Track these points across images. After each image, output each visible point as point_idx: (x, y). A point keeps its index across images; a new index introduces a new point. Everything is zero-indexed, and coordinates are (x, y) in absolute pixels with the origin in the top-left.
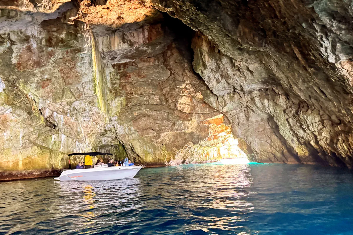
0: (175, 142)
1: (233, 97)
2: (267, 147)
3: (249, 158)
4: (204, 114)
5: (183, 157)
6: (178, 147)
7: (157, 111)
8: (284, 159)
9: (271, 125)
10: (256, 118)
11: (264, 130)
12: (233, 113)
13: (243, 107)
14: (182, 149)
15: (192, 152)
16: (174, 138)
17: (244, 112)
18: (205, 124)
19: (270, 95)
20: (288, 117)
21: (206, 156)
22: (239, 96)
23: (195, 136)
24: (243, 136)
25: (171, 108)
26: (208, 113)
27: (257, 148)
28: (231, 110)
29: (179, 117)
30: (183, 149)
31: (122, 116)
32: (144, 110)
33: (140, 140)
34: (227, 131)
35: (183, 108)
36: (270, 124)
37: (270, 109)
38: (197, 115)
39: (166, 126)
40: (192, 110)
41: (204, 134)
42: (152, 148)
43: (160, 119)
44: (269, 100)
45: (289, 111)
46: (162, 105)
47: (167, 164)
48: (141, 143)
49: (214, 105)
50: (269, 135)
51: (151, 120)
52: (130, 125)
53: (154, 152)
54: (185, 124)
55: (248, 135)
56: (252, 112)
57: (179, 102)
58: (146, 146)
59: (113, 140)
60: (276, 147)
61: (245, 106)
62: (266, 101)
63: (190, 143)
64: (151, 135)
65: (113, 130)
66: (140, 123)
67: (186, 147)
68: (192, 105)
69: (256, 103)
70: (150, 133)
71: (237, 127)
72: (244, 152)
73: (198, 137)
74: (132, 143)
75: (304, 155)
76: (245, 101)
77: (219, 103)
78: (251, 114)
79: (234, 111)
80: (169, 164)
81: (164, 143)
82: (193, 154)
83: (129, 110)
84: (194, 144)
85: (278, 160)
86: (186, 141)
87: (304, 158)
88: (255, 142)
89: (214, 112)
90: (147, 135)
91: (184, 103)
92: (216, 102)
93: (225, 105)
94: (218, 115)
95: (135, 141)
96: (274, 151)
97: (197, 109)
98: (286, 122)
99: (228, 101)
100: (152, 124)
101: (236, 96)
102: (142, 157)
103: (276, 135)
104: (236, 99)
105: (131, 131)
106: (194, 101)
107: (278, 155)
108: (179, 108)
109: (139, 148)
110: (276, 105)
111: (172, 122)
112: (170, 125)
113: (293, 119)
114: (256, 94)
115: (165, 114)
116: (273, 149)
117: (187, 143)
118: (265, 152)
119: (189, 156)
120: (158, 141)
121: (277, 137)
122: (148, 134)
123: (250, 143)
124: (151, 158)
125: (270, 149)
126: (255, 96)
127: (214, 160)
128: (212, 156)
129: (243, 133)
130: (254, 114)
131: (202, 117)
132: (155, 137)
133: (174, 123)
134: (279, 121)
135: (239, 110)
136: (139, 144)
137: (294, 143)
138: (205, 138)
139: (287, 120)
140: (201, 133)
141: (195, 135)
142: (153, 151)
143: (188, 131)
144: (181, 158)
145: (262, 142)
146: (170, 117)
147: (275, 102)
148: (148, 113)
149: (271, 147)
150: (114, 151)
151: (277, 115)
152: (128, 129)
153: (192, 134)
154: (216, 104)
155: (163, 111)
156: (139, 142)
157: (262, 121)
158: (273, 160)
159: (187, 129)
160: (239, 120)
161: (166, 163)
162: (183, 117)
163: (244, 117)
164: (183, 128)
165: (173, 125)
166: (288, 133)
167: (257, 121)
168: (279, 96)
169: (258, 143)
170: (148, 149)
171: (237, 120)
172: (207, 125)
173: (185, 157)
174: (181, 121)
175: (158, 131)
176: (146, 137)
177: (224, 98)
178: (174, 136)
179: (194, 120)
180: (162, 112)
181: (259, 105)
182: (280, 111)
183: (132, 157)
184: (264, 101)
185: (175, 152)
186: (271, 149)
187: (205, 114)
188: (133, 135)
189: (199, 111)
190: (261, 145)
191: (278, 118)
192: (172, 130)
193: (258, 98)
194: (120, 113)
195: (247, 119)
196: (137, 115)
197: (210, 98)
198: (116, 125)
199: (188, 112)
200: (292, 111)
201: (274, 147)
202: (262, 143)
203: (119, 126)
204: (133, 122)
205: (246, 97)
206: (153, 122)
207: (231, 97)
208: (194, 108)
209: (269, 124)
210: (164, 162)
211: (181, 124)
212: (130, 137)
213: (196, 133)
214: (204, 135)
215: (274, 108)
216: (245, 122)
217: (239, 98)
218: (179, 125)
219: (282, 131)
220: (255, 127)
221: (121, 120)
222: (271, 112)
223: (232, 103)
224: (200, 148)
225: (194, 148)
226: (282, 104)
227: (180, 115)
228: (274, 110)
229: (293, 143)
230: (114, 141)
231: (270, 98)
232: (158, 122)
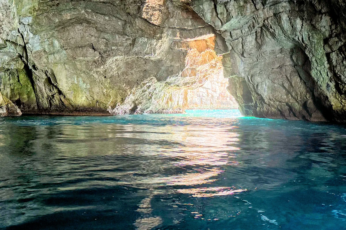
0: (127, 75)
1: (243, 7)
2: (282, 95)
3: (242, 109)
4: (182, 30)
5: (134, 102)
6: (130, 84)
7: (105, 15)
8: (304, 112)
9: (295, 60)
10: (272, 47)
11: (280, 67)
12: (236, 34)
13: (257, 26)
14: (137, 87)
15: (150, 93)
16: (126, 68)
17: (254, 34)
18: (181, 47)
19: (305, 12)
20: (329, 50)
21: (167, 102)
22: (253, 6)
23: (163, 68)
24: (247, 73)
25: (129, 13)
26: (189, 28)
27: (266, 94)
28: (234, 29)
29: (142, 30)
30: (139, 87)
31: (40, 17)
32: (83, 11)
33: (67, 66)
34: (211, 62)
35: (151, 16)
36: (294, 58)
37: (304, 35)
38: (171, 30)
39: (120, 46)
40: (163, 21)
41: (178, 65)
42: (88, 81)
43: (110, 32)
44: (303, 19)
45: (334, 42)
46: (114, 5)
47: (110, 112)
48: (68, 71)
49: (208, 17)
50: (288, 76)
51: (93, 32)
52: (52, 36)
53: (92, 88)
54: (151, 45)
55: (255, 72)
56: (270, 37)
57: (147, 4)
58: (78, 77)
59: (13, 60)
60: (297, 95)
61: (261, 24)
62: (299, 21)
63: (152, 77)
64: (89, 58)
65: (20, 42)
66: (72, 34)
67: (144, 84)
68: (165, 11)
69: (283, 22)
70: (88, 55)
71: (238, 59)
72: (236, 100)
73: (168, 69)
74: (53, 69)
75: (342, 109)
76: (262, 16)
77: (217, 14)
78: (268, 39)
79: (239, 31)
80: (114, 111)
81: (108, 75)
82: (151, 97)
83: (54, 8)
84: (159, 80)
85: (295, 115)
86: (145, 74)
87: (340, 113)
88: (265, 85)
89: (200, 28)
90: (81, 58)
91: (154, 6)
92: (212, 12)
93: (228, 20)
94: (206, 34)
95: (60, 66)
96: (292, 101)
97: (171, 20)
98: (325, 58)
99: (234, 13)
100: (93, 38)
101: (248, 5)
102: (68, 96)
103: (300, 77)
104: (249, 12)
105: (53, 46)
106: (170, 5)
107: (297, 107)
108: (144, 16)
109: (64, 80)
110: (314, 30)
111: (129, 39)
112: (125, 44)
113: (338, 55)
114: (285, 7)
115: (119, 23)
116: (290, 97)
117: (146, 78)
118: (277, 101)
119: (144, 101)
120: (99, 69)
121: (301, 79)
122: (84, 56)
123: (255, 86)
124: (84, 98)
125: (285, 97)
126: (281, 10)
127: (178, 110)
128: (176, 104)
129: (246, 69)
130: (273, 40)
131: (178, 34)
132: (95, 62)
133: (134, 41)
134: (313, 56)
135: (247, 30)
136: (64, 73)
137: (330, 90)
138: (178, 72)
139: (328, 55)
140: (173, 63)
141: (162, 66)
142: (88, 87)
143: (153, 58)
144: (130, 103)
145: (276, 85)
146: (128, 29)
147: (312, 25)
148: (90, 17)
149: (287, 95)
150: (9, 79)
151: (313, 46)
152: (48, 43)
153: (158, 63)
154: (212, 15)
155: (116, 17)
156: (66, 69)
157: (281, 53)
158: (287, 113)
159: (153, 53)
160: (245, 47)
161: (109, 110)
162: (149, 32)
163: (254, 42)
164: (147, 51)
165: (130, 44)
166: (324, 75)
167: (273, 52)
168: (320, 16)
169: (268, 88)
170: (81, 83)
171: (241, 47)
172: (184, 49)
173: (137, 102)
174: (146, 39)
175: (105, 52)
176: (81, 61)
177: (228, 7)
178: (127, 63)
179: (165, 39)
180: (114, 19)
181: (286, 25)
182: (318, 39)
183: (45, 95)
184: (295, 21)
185: (126, 92)
186: (288, 97)
187: (185, 29)
188: (56, 55)
189: (176, 24)
190: (274, 90)
191: (313, 50)
192: (127, 53)
193: (286, 15)
194: (37, 11)
195: (259, 46)
196: (69, 18)
197: (202, 5)
198: (26, 33)
199: (157, 23)
200: (340, 43)
201: (293, 94)
202: (275, 87)
203: (31, 35)
204: (59, 31)
205: (265, 10)
206: (96, 35)
207: (239, 7)
208: (168, 18)
209: (291, 57)
210: (106, 108)
211: (145, 43)
212: (51, 57)
213: (166, 62)
214: (178, 67)
215: (309, 35)
216: (253, 51)
217: (253, 10)
218: (141, 45)
219: (316, 71)
220: (267, 61)
221: (38, 24)
222: (304, 40)
223: (240, 17)
224: (163, 88)
225: (154, 87)
226: (323, 30)
227: (143, 28)
228: (309, 38)
229: (328, 90)
230: (15, 63)
231: (306, 16)
232: (106, 36)
